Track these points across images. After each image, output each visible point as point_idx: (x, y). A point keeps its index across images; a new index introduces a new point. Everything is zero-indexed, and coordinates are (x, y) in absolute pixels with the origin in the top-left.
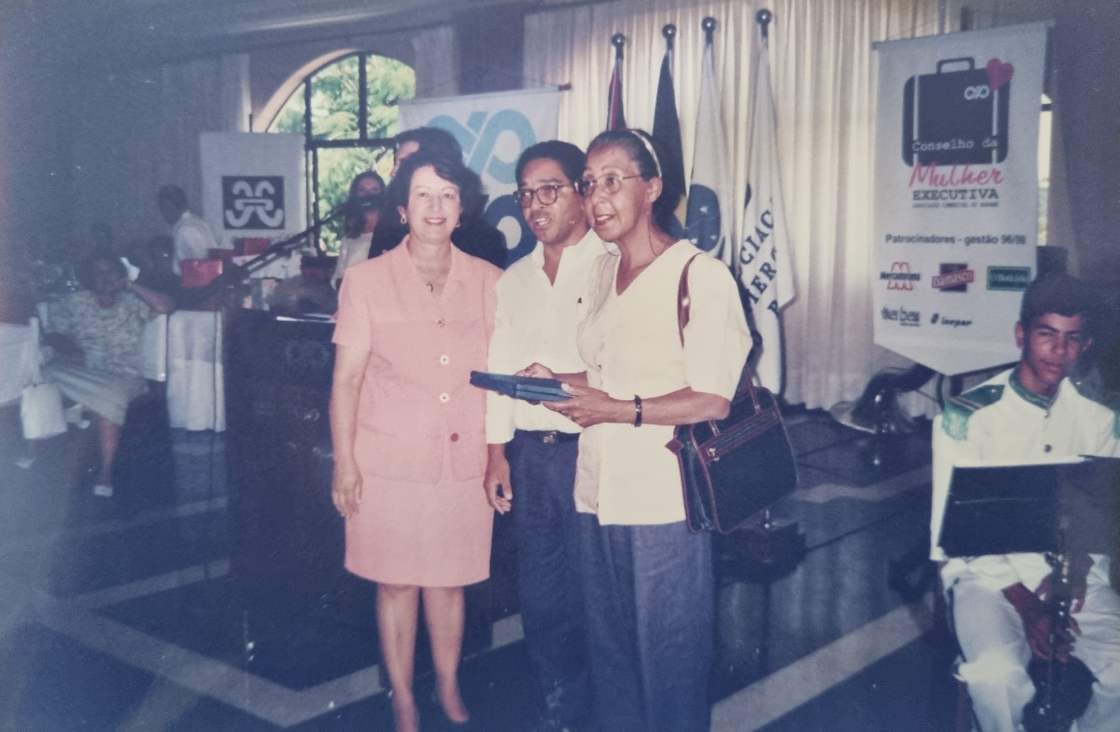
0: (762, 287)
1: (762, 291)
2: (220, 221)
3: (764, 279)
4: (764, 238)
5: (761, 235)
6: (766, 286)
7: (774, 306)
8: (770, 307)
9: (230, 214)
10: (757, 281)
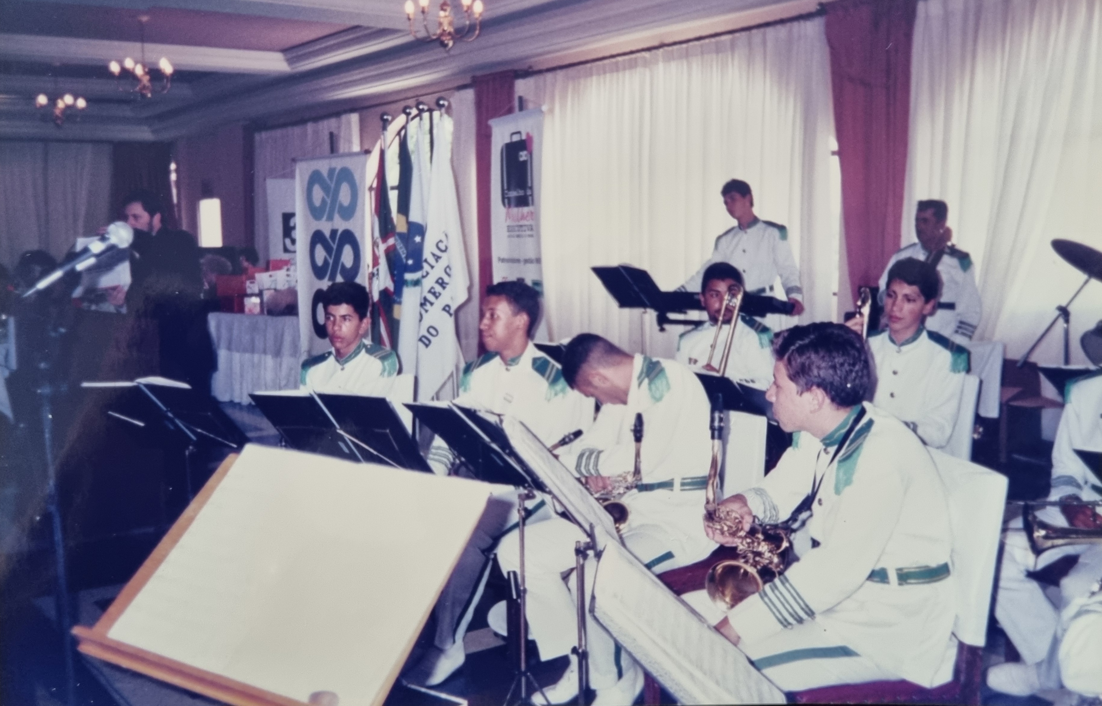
0: (437, 294)
1: (437, 297)
2: (281, 247)
3: (438, 288)
4: (439, 260)
5: (436, 257)
6: (440, 294)
7: (447, 308)
8: (444, 309)
9: (288, 241)
10: (433, 290)
